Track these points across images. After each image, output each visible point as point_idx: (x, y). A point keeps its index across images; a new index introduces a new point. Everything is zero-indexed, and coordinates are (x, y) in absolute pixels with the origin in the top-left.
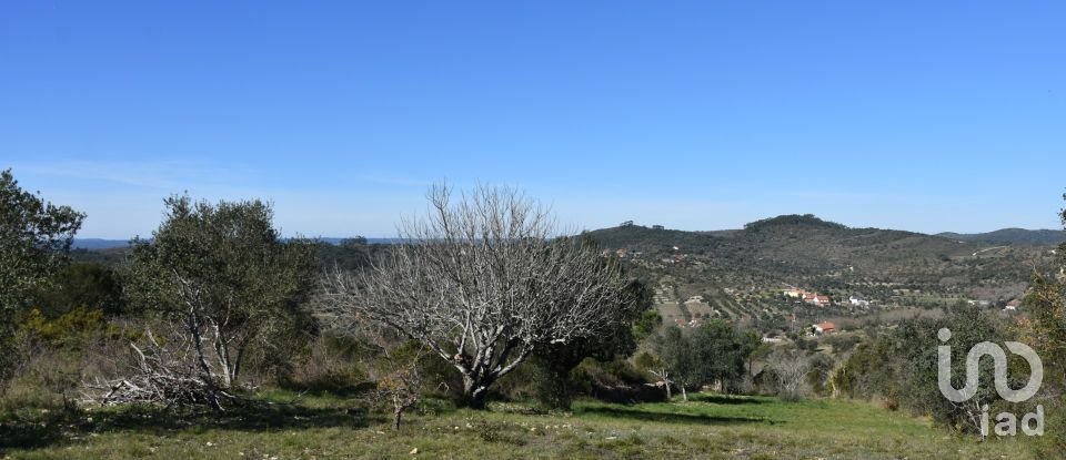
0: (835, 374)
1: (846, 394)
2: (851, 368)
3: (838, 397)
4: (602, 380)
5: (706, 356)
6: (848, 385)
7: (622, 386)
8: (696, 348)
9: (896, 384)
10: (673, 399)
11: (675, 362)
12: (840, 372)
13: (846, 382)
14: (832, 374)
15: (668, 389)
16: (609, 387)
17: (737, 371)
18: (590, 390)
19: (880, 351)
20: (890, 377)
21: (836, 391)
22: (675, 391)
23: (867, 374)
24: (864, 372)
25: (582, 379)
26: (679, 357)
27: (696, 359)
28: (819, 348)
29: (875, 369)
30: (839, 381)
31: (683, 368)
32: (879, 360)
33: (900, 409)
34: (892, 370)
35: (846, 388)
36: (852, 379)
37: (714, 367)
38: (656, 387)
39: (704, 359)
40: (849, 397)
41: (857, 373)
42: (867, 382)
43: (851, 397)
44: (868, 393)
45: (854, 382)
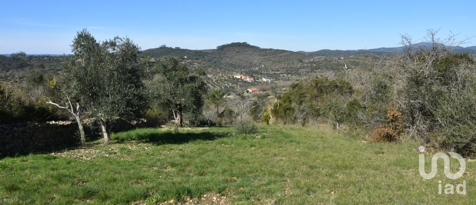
0: (272, 107)
1: (280, 120)
2: (285, 102)
3: (275, 123)
6: (283, 114)
12: (276, 106)
13: (284, 112)
14: (270, 108)
19: (317, 84)
21: (272, 120)
23: (304, 104)
24: (301, 103)
29: (311, 99)
30: (275, 112)
32: (315, 92)
35: (281, 117)
36: (288, 109)
40: (283, 123)
41: (293, 105)
42: (303, 111)
43: (285, 123)
44: (305, 119)
45: (288, 111)
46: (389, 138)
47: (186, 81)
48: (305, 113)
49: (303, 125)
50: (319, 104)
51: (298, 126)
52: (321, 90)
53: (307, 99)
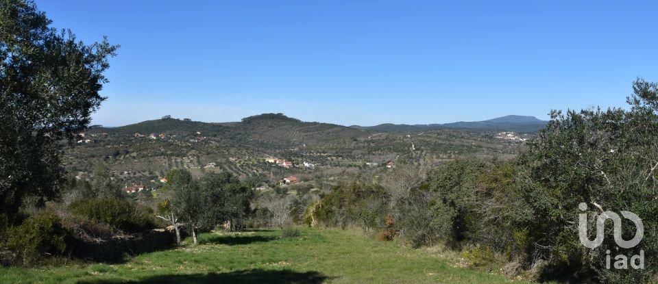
0: (314, 209)
1: (322, 223)
2: (327, 204)
3: (317, 226)
4: (89, 233)
5: (217, 199)
6: (325, 217)
7: (120, 236)
8: (206, 190)
10: (184, 243)
11: (184, 205)
12: (318, 208)
13: (324, 214)
14: (312, 209)
15: (178, 233)
16: (98, 240)
17: (245, 211)
18: (63, 248)
19: (354, 190)
21: (314, 222)
22: (184, 235)
23: (343, 208)
24: (341, 207)
25: (51, 234)
26: (188, 201)
27: (206, 202)
29: (349, 204)
30: (317, 214)
31: (191, 211)
32: (353, 197)
33: (395, 239)
35: (323, 220)
36: (330, 212)
37: (225, 209)
38: (167, 232)
39: (215, 202)
40: (325, 226)
41: (334, 208)
42: (343, 214)
43: (327, 226)
44: (344, 223)
45: (330, 214)
46: (388, 238)
47: (238, 192)
48: (344, 217)
49: (343, 228)
50: (356, 209)
51: (338, 229)
52: (359, 195)
53: (346, 203)
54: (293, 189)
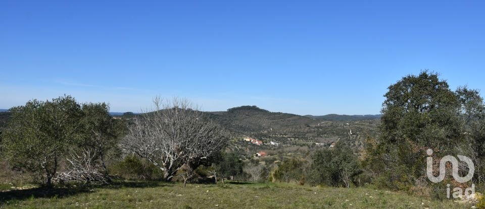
0: (274, 173)
1: (278, 180)
2: (280, 170)
3: (275, 182)
8: (228, 162)
9: (304, 175)
10: (218, 183)
12: (276, 172)
13: (279, 176)
14: (273, 173)
15: (216, 179)
19: (294, 163)
20: (301, 172)
21: (274, 180)
24: (287, 172)
28: (260, 163)
30: (275, 175)
32: (293, 166)
33: (305, 184)
34: (302, 170)
35: (279, 178)
41: (283, 172)
42: (288, 175)
43: (280, 181)
44: (288, 180)
45: (282, 175)
46: (302, 184)
48: (288, 177)
49: (288, 182)
51: (286, 183)
52: (296, 166)
53: (290, 170)
54: (263, 160)
